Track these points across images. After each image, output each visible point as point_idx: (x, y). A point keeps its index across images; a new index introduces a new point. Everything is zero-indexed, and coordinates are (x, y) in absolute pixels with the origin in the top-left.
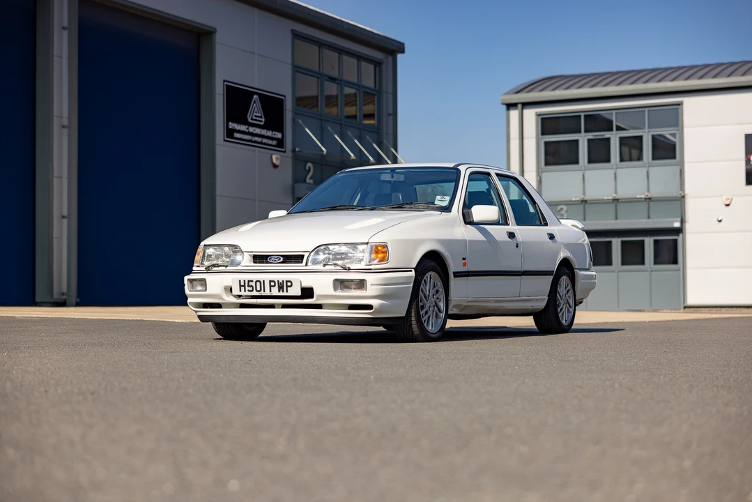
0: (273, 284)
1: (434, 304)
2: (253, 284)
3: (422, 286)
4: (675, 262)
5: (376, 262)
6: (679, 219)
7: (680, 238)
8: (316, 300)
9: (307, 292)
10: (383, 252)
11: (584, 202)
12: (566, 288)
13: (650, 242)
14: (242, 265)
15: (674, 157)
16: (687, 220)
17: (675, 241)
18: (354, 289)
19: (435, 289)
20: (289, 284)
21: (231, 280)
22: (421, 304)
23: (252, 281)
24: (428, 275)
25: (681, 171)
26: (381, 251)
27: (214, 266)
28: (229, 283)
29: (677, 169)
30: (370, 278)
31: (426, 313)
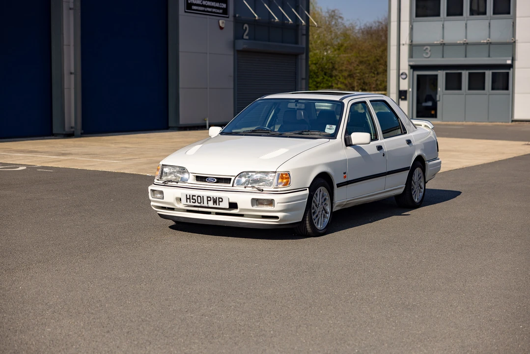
0: (209, 199)
1: (322, 209)
2: (196, 198)
3: (314, 198)
4: (507, 89)
5: (281, 186)
6: (511, 58)
7: (511, 72)
8: (239, 212)
9: (233, 206)
10: (286, 178)
11: (443, 45)
12: (418, 175)
13: (489, 74)
14: (188, 182)
15: (509, 13)
16: (516, 59)
17: (508, 74)
18: (266, 205)
19: (324, 198)
20: (220, 200)
21: (181, 193)
22: (313, 211)
23: (195, 196)
24: (318, 190)
25: (513, 23)
26: (285, 177)
27: (169, 181)
28: (179, 196)
29: (511, 21)
30: (277, 198)
31: (317, 216)
